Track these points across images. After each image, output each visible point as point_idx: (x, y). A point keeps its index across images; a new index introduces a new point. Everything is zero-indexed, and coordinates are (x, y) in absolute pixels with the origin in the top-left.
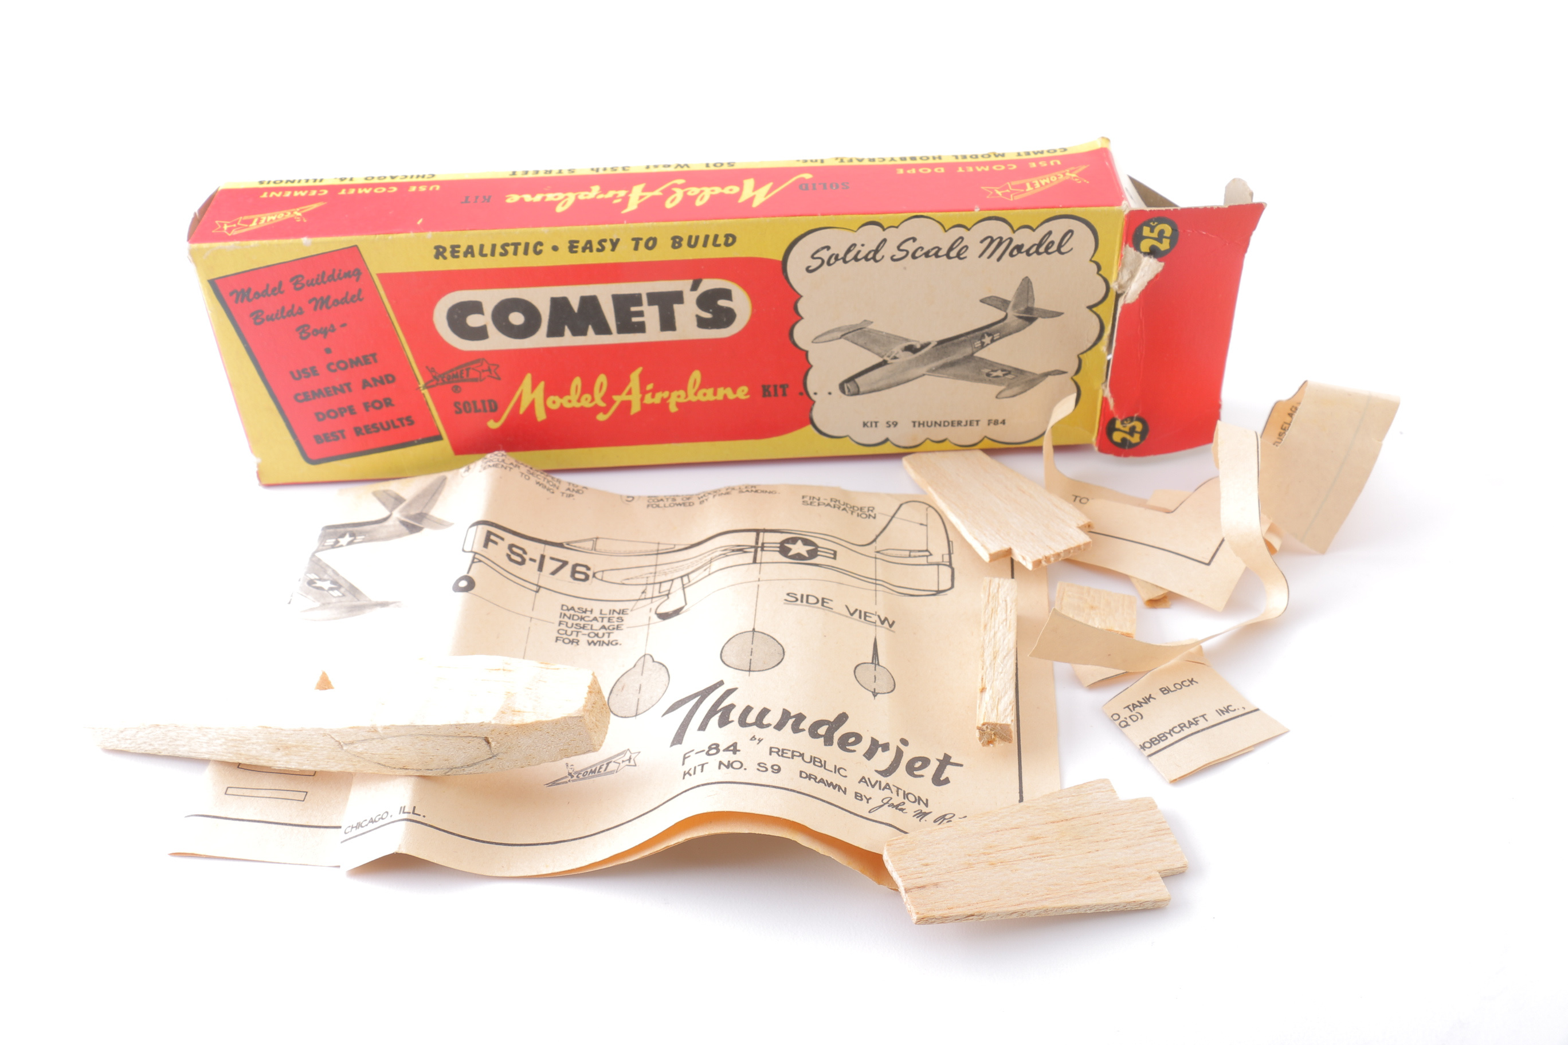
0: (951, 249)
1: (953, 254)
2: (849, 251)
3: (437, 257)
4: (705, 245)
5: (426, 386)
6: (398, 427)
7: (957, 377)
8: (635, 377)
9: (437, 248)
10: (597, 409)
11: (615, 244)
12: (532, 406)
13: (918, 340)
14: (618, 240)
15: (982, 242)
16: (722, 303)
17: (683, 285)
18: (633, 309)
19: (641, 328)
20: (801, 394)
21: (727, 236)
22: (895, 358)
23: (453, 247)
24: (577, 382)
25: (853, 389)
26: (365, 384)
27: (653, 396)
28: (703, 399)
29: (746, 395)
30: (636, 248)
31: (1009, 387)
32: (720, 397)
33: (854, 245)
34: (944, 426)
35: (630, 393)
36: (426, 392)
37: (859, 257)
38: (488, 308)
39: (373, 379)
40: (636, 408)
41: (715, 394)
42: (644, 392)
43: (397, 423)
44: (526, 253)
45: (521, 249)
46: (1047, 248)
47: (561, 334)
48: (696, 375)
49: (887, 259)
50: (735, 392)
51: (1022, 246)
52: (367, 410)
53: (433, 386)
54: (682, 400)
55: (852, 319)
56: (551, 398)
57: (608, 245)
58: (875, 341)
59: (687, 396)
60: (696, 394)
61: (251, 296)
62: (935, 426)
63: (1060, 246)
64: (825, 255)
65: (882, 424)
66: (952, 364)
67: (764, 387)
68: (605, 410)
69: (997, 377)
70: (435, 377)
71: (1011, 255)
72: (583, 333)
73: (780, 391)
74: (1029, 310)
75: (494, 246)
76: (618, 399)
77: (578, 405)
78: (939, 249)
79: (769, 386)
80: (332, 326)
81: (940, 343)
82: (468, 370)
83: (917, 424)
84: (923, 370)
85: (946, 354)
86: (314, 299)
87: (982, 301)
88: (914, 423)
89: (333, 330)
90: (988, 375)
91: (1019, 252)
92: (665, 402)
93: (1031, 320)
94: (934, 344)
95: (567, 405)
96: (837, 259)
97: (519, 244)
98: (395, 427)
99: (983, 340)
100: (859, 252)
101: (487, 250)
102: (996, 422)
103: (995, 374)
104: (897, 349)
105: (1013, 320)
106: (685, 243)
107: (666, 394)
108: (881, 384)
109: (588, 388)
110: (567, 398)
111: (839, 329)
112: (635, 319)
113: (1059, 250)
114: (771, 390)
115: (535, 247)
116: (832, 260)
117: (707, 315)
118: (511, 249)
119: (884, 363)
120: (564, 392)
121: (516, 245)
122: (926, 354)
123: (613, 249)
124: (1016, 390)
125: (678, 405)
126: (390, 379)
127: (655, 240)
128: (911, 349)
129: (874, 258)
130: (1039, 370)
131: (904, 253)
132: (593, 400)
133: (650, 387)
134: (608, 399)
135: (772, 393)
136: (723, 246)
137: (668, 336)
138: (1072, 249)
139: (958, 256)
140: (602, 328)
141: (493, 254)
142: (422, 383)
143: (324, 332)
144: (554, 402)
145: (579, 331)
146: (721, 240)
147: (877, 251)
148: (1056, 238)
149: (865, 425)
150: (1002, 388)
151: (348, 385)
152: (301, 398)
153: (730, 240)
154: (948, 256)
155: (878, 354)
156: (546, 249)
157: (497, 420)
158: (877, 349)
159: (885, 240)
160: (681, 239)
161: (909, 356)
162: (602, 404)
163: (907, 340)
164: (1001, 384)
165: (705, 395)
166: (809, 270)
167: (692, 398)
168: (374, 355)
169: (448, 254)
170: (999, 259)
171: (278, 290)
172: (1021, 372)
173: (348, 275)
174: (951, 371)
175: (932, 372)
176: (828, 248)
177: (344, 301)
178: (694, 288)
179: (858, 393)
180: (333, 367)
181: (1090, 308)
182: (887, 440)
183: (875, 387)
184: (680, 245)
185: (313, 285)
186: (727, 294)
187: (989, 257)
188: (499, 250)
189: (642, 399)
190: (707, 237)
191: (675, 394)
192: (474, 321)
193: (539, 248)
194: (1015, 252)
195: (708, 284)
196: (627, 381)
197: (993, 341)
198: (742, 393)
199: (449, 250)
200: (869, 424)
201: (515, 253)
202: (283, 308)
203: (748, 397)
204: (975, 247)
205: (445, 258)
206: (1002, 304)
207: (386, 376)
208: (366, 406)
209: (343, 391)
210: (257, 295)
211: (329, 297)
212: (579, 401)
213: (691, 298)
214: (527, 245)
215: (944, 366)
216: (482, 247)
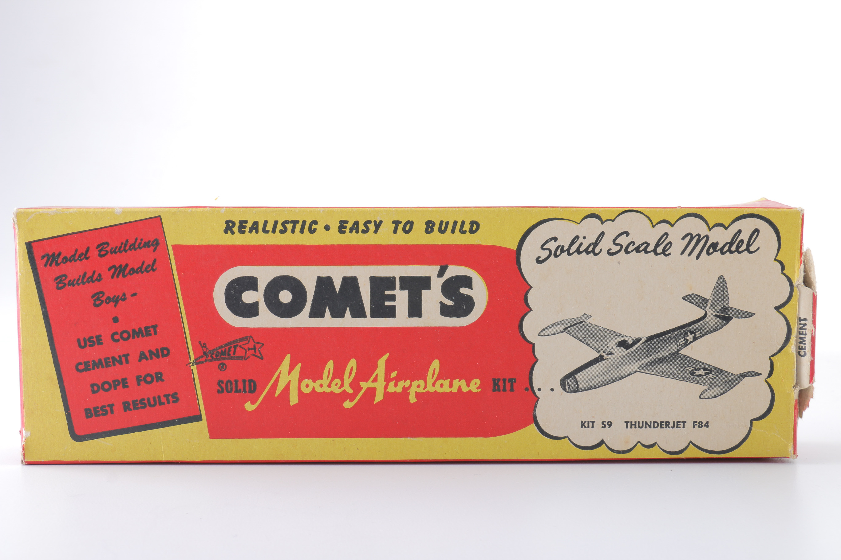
0: (658, 245)
1: (660, 250)
2: (572, 243)
3: (226, 232)
4: (453, 231)
5: (196, 362)
6: (163, 404)
7: (664, 375)
8: (382, 363)
9: (227, 222)
10: (345, 396)
11: (378, 225)
12: (287, 388)
13: (630, 335)
14: (381, 222)
15: (683, 239)
16: (464, 290)
17: (431, 271)
18: (387, 292)
19: (391, 312)
20: (527, 389)
21: (472, 223)
22: (610, 353)
23: (241, 222)
24: (330, 365)
25: (573, 386)
26: (142, 356)
27: (396, 385)
28: (440, 390)
29: (477, 388)
30: (395, 231)
31: (711, 387)
32: (455, 389)
33: (577, 237)
34: (654, 427)
35: (375, 380)
36: (194, 368)
37: (581, 249)
38: (262, 285)
39: (150, 352)
40: (379, 397)
41: (451, 386)
42: (388, 380)
43: (164, 400)
44: (302, 231)
45: (299, 226)
46: (738, 247)
47: (322, 315)
48: (436, 365)
49: (604, 252)
50: (468, 385)
51: (717, 244)
52: (139, 384)
53: (202, 362)
54: (421, 390)
55: (574, 313)
56: (306, 381)
57: (372, 227)
58: (593, 336)
59: (425, 387)
60: (434, 385)
61: (60, 260)
62: (646, 427)
63: (749, 245)
64: (552, 246)
65: (598, 424)
66: (660, 361)
67: (494, 380)
68: (351, 397)
69: (700, 375)
70: (205, 353)
71: (708, 253)
72: (342, 315)
73: (508, 385)
74: (725, 309)
75: (276, 223)
76: (364, 385)
77: (328, 390)
78: (648, 245)
79: (499, 380)
80: (124, 295)
81: (650, 339)
82: (235, 347)
83: (629, 424)
84: (635, 366)
85: (654, 351)
86: (114, 266)
87: (684, 298)
88: (627, 422)
89: (124, 300)
90: (692, 373)
91: (715, 250)
92: (406, 390)
93: (727, 319)
94: (644, 340)
95: (319, 390)
96: (562, 251)
97: (298, 222)
98: (161, 404)
99: (687, 338)
100: (581, 244)
101: (269, 227)
102: (700, 425)
103: (698, 373)
104: (612, 344)
105: (711, 320)
106: (436, 228)
107: (407, 383)
108: (597, 381)
109: (338, 373)
110: (319, 382)
111: (561, 322)
112: (387, 303)
113: (747, 249)
114: (501, 384)
115: (310, 225)
116: (559, 252)
117: (449, 303)
118: (290, 226)
119: (600, 359)
120: (317, 376)
121: (295, 223)
122: (637, 350)
123: (376, 232)
124: (717, 390)
125: (417, 395)
126: (165, 352)
127: (411, 223)
128: (623, 344)
129: (593, 251)
130: (737, 371)
131: (619, 247)
132: (342, 385)
133: (394, 374)
134: (355, 386)
135: (501, 388)
136: (468, 233)
137: (415, 322)
138: (759, 248)
139: (664, 252)
140: (359, 313)
141: (274, 231)
142: (193, 358)
143: (116, 300)
144: (307, 386)
145: (338, 313)
146: (467, 227)
147: (596, 244)
148: (745, 236)
149: (583, 424)
150: (705, 387)
151: (126, 356)
152: (81, 367)
153: (475, 227)
154: (655, 251)
155: (595, 349)
156: (320, 227)
157: (253, 403)
158: (594, 344)
159: (603, 234)
160: (434, 224)
161: (622, 352)
162: (350, 391)
163: (620, 335)
164: (702, 384)
165: (442, 386)
166: (539, 261)
167: (431, 389)
168: (155, 327)
169: (236, 229)
170: (698, 257)
171: (85, 256)
172: (721, 372)
173: (147, 245)
174: (659, 368)
175: (643, 368)
176: (555, 239)
177: (139, 270)
178: (441, 274)
179: (577, 390)
180: (117, 337)
181: (777, 308)
182: (602, 442)
183: (592, 383)
184: (432, 230)
185: (116, 253)
186: (467, 282)
187: (689, 255)
188: (279, 227)
189: (386, 387)
190: (455, 223)
191: (415, 383)
192: (248, 297)
193: (314, 226)
194: (711, 251)
195: (453, 271)
196: (375, 367)
197: (695, 339)
198: (475, 386)
199: (237, 224)
200: (586, 424)
201: (293, 231)
202: (85, 274)
203: (480, 390)
204: (678, 245)
205: (233, 233)
206: (701, 302)
207: (163, 349)
208: (139, 380)
209: (121, 363)
210: (65, 260)
211: (127, 265)
212: (329, 386)
213: (437, 283)
214: (304, 222)
215: (652, 363)
216: (266, 222)
